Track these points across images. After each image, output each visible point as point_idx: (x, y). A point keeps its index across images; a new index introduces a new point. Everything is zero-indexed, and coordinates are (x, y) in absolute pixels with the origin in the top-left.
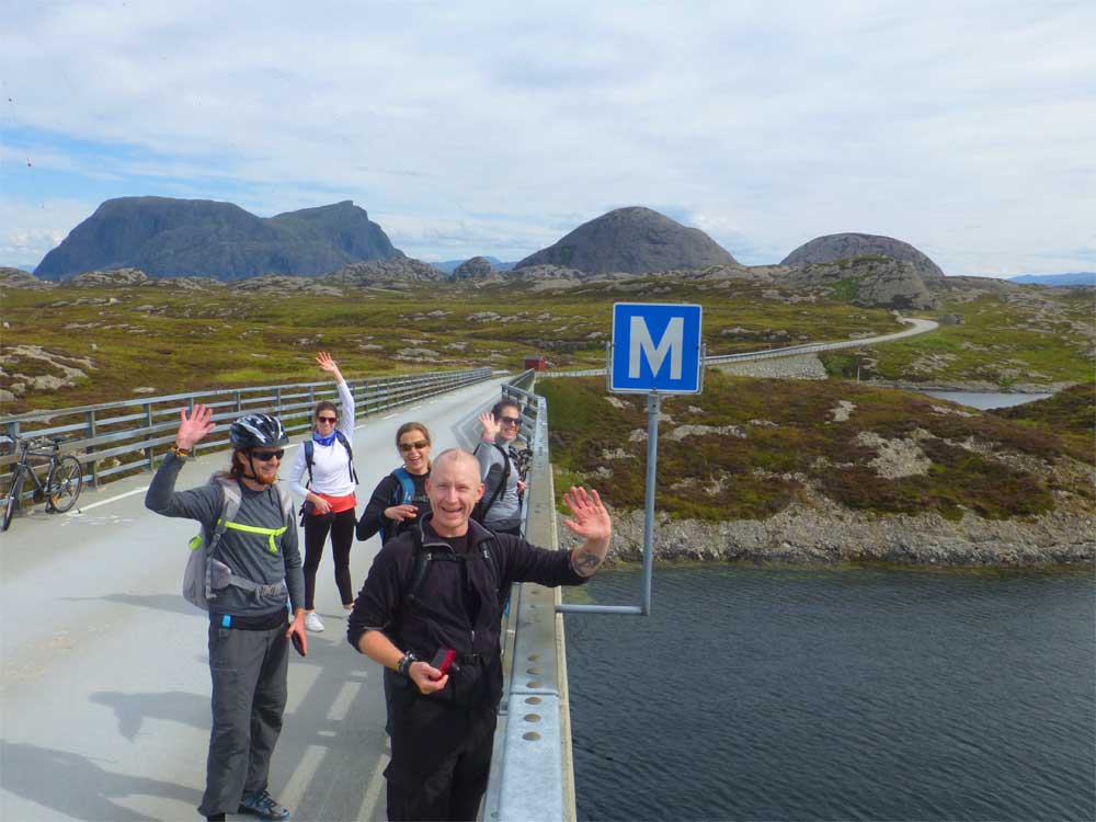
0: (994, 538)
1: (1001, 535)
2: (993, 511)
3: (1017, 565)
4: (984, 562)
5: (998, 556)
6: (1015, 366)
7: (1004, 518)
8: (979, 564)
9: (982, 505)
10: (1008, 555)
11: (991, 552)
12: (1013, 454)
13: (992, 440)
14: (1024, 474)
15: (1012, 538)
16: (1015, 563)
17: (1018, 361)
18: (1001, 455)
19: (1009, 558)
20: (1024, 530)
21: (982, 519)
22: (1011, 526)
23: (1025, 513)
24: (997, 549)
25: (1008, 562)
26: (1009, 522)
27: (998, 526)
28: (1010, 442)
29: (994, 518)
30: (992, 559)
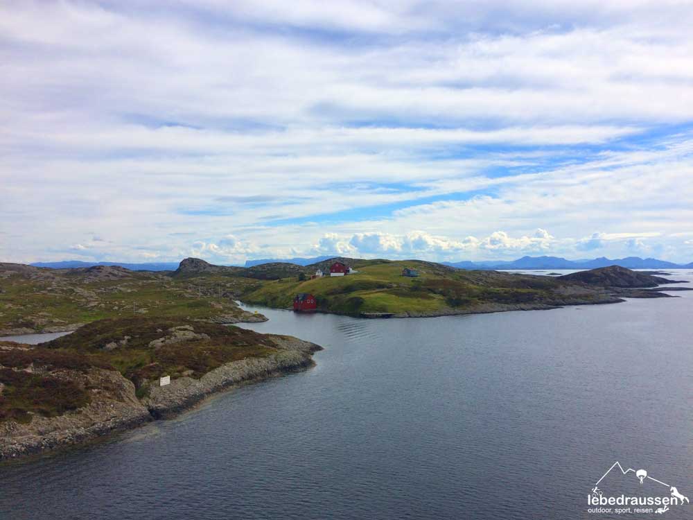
0: (55, 429)
1: (60, 426)
2: (52, 411)
3: (73, 444)
4: (51, 447)
5: (60, 440)
6: (44, 317)
7: (61, 415)
8: (47, 450)
9: (44, 408)
10: (66, 438)
11: (55, 439)
12: (60, 371)
13: (46, 363)
14: (69, 382)
15: (68, 426)
16: (71, 442)
17: (45, 314)
18: (54, 373)
19: (67, 440)
20: (74, 420)
21: (45, 418)
22: (65, 420)
23: (74, 408)
24: (58, 436)
25: (67, 443)
26: (64, 416)
27: (57, 420)
28: (58, 364)
29: (54, 416)
30: (57, 444)
